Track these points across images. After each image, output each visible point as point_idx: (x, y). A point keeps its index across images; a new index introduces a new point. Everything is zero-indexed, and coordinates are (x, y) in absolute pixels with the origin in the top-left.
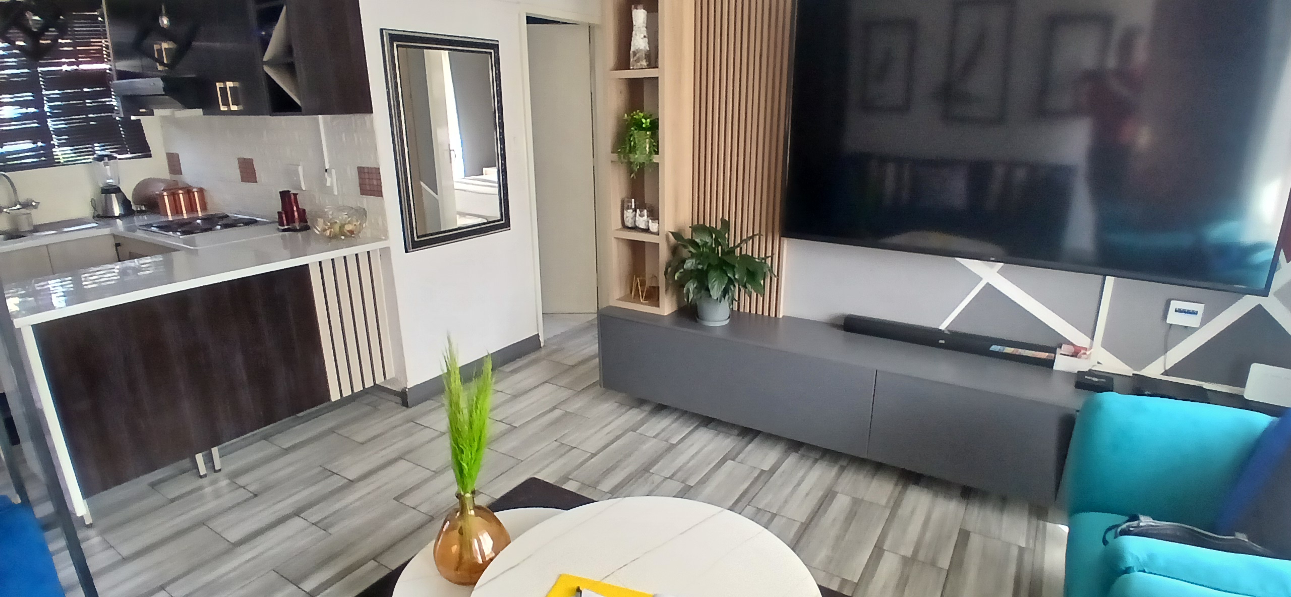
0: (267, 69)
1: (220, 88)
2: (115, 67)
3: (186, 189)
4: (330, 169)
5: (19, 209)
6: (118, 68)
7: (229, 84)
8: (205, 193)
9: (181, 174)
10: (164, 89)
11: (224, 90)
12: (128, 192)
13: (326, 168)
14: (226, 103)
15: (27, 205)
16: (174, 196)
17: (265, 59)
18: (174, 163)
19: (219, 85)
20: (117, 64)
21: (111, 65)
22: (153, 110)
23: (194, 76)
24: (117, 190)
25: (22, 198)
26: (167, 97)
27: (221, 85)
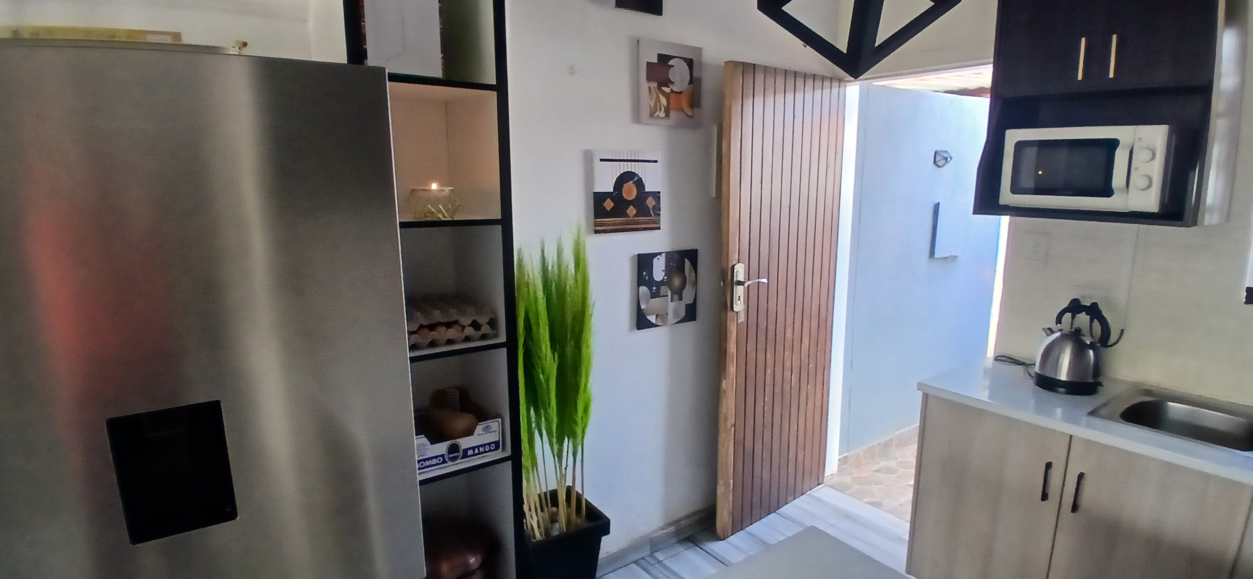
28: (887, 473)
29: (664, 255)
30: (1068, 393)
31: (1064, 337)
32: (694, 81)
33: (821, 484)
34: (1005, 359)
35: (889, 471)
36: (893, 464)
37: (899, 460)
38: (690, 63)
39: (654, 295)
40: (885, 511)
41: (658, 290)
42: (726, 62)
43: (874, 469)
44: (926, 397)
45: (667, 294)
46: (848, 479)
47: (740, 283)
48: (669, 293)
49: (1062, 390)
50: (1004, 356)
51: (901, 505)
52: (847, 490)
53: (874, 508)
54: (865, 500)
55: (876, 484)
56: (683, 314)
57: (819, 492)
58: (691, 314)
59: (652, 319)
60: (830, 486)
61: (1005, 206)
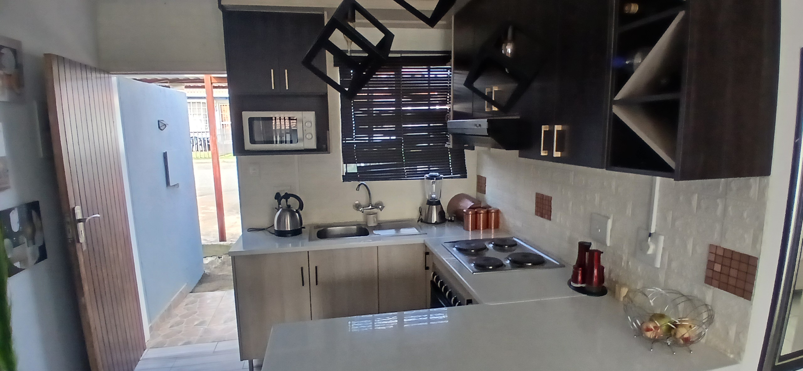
0: (616, 110)
1: (544, 131)
2: (453, 108)
3: (486, 210)
4: (657, 234)
5: (371, 209)
6: (455, 109)
7: (558, 128)
8: (500, 215)
9: (485, 194)
10: (488, 130)
11: (549, 134)
12: (445, 205)
13: (652, 232)
14: (549, 148)
15: (376, 206)
16: (476, 215)
17: (618, 97)
18: (481, 184)
19: (544, 128)
20: (454, 106)
21: (450, 107)
22: (474, 147)
23: (519, 117)
24: (438, 203)
25: (374, 201)
26: (490, 138)
27: (546, 128)
28: (178, 325)
29: (16, 209)
30: (292, 236)
31: (284, 211)
32: (19, 66)
33: (146, 349)
34: (251, 230)
35: (178, 324)
36: (178, 319)
37: (180, 315)
38: (15, 52)
39: (16, 244)
40: (195, 344)
41: (17, 240)
42: (45, 55)
43: (169, 327)
44: (234, 259)
45: (24, 242)
46: (160, 339)
47: (80, 221)
48: (25, 240)
49: (290, 235)
50: (250, 229)
51: (201, 336)
52: (165, 345)
53: (188, 345)
54: (180, 344)
55: (179, 333)
56: (38, 254)
57: (148, 354)
58: (43, 255)
59: (17, 265)
60: (151, 348)
61: (248, 150)
